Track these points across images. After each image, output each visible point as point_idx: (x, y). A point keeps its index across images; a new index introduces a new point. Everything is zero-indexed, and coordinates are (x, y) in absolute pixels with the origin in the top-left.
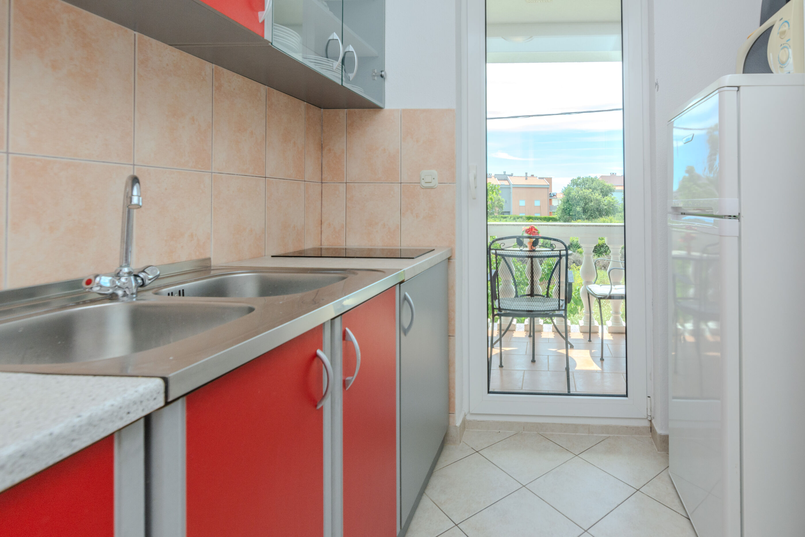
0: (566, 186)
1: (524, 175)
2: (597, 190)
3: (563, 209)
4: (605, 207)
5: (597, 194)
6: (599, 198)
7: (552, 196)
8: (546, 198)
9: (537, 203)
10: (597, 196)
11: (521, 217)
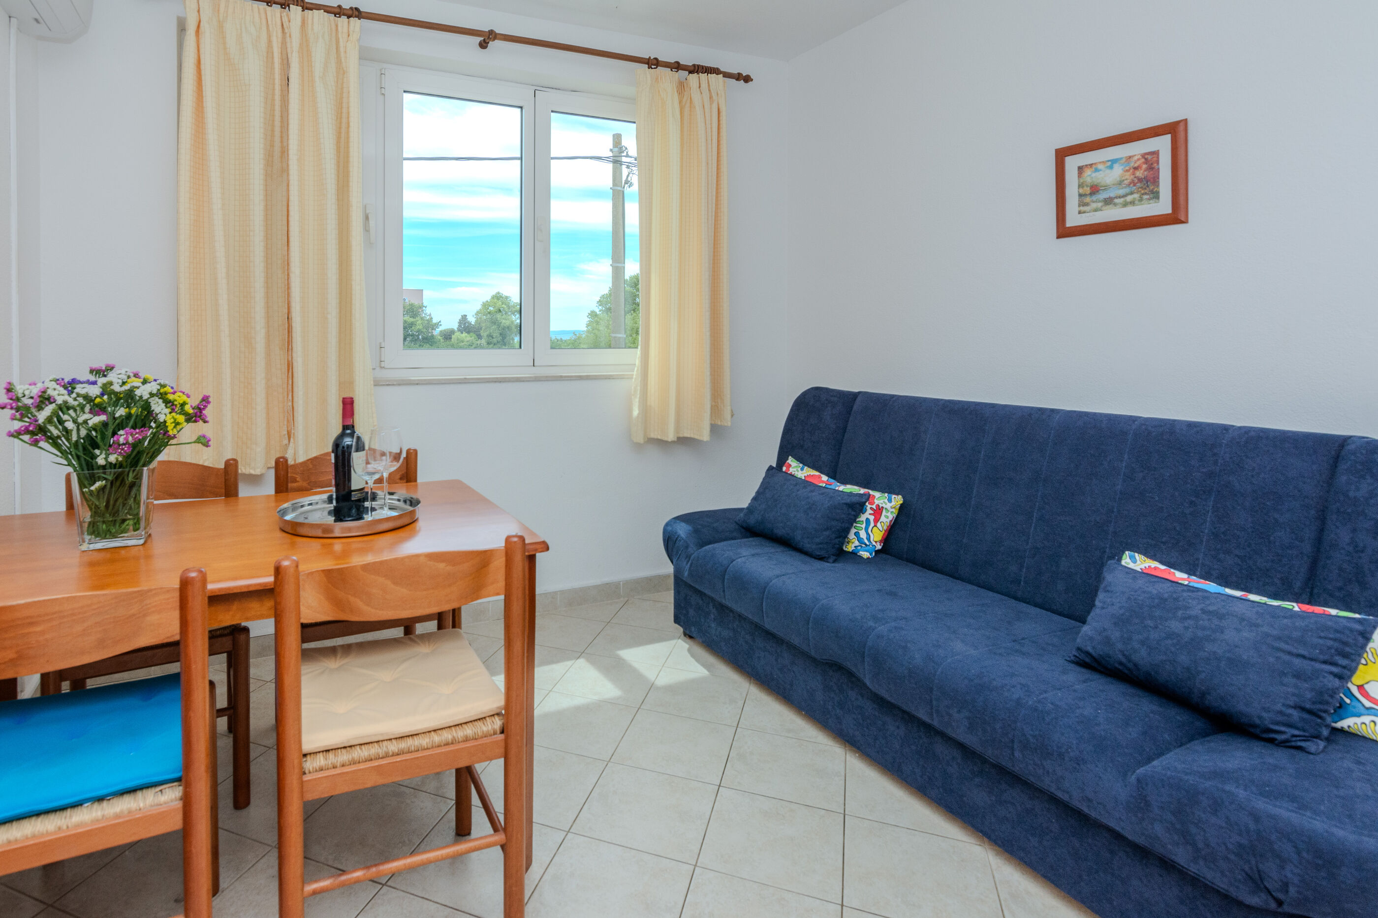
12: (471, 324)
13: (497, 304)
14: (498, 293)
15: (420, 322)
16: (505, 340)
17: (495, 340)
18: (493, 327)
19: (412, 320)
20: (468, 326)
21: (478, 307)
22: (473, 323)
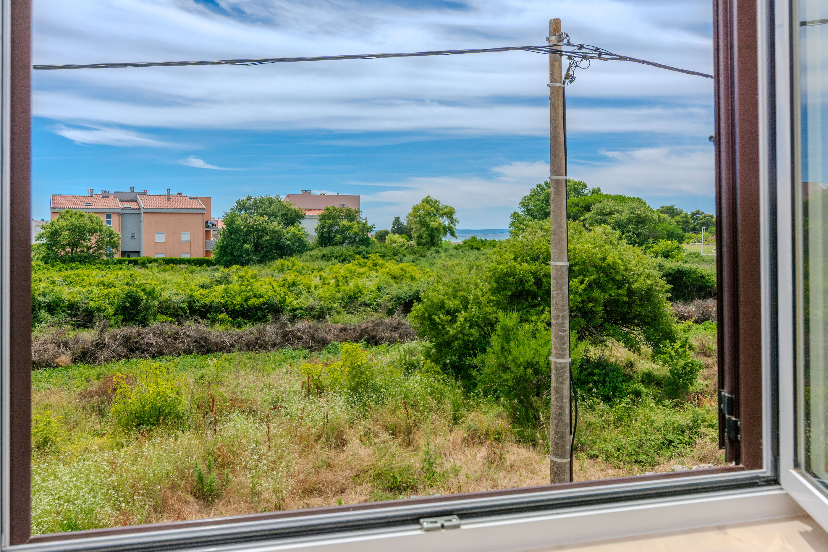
0: (228, 211)
1: (166, 193)
2: (276, 217)
3: (222, 247)
4: (288, 243)
5: (275, 224)
6: (278, 228)
7: (209, 226)
8: (200, 230)
9: (185, 237)
10: (276, 225)
11: (156, 261)
12: (403, 225)
13: (426, 208)
14: (429, 197)
15: (356, 226)
16: (434, 241)
17: (424, 241)
18: (423, 229)
19: (349, 224)
20: (401, 227)
21: (410, 211)
22: (405, 224)
